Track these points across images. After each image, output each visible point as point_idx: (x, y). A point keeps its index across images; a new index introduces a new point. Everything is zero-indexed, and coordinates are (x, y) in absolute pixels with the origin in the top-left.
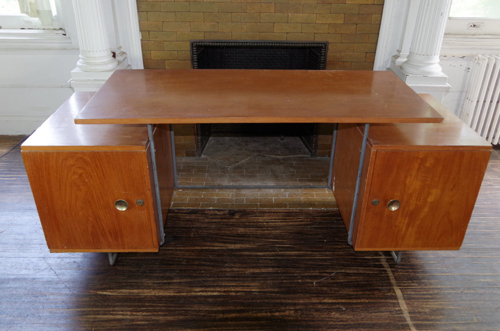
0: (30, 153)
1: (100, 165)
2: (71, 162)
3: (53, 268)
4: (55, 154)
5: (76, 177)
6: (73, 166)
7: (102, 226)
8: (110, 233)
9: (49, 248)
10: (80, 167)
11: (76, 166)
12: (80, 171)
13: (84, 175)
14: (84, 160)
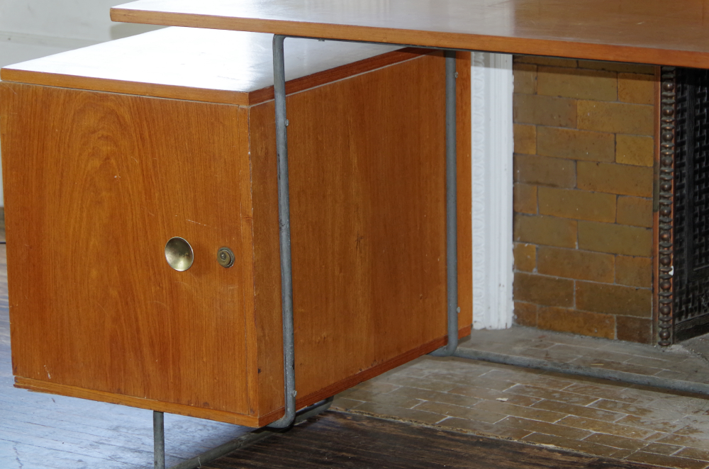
0: (14, 87)
1: (150, 136)
2: (90, 120)
3: (21, 459)
4: (62, 97)
5: (97, 163)
6: (94, 132)
7: (137, 320)
8: (152, 345)
9: (15, 371)
10: (107, 137)
11: (101, 133)
12: (106, 149)
13: (113, 161)
14: (118, 117)
